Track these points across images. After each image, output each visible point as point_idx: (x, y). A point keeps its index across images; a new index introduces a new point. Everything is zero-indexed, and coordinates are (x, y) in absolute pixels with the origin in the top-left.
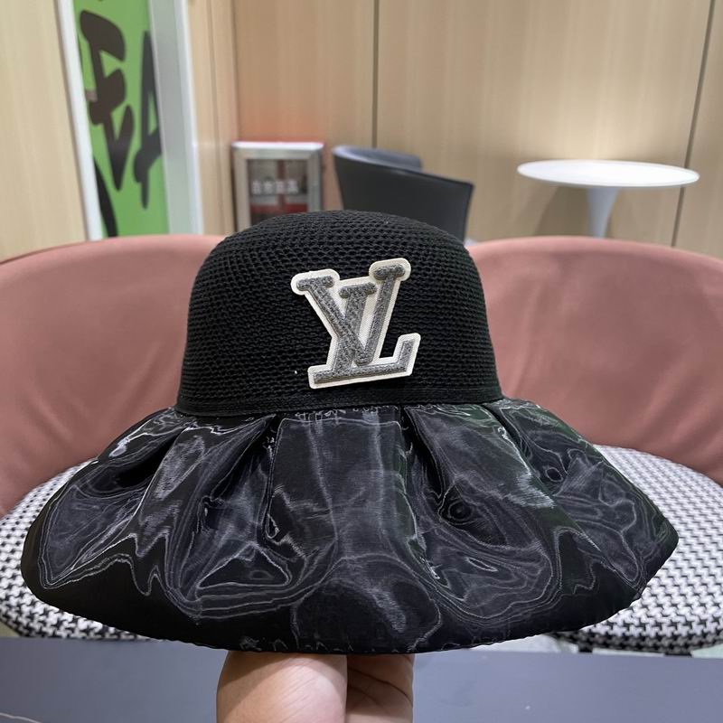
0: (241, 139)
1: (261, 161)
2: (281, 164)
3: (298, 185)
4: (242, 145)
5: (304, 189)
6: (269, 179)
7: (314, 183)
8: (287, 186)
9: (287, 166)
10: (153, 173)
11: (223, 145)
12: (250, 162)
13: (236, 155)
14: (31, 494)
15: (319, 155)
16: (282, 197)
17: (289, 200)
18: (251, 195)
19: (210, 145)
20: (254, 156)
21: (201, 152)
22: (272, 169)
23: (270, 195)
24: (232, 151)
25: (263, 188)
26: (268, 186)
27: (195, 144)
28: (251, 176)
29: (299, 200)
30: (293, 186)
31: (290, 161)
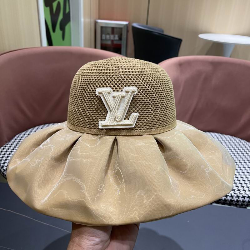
0: (99, 19)
1: (106, 27)
2: (113, 29)
3: (119, 37)
4: (99, 21)
5: (120, 39)
6: (108, 34)
7: (124, 36)
8: (114, 37)
9: (115, 30)
10: (67, 28)
11: (92, 21)
12: (102, 27)
13: (97, 24)
14: (17, 136)
15: (127, 26)
16: (112, 41)
17: (115, 42)
18: (101, 39)
19: (88, 20)
20: (104, 25)
21: (85, 22)
22: (110, 31)
23: (108, 40)
24: (96, 23)
25: (106, 37)
26: (108, 37)
27: (82, 20)
28: (102, 33)
29: (119, 43)
30: (117, 37)
31: (116, 28)
